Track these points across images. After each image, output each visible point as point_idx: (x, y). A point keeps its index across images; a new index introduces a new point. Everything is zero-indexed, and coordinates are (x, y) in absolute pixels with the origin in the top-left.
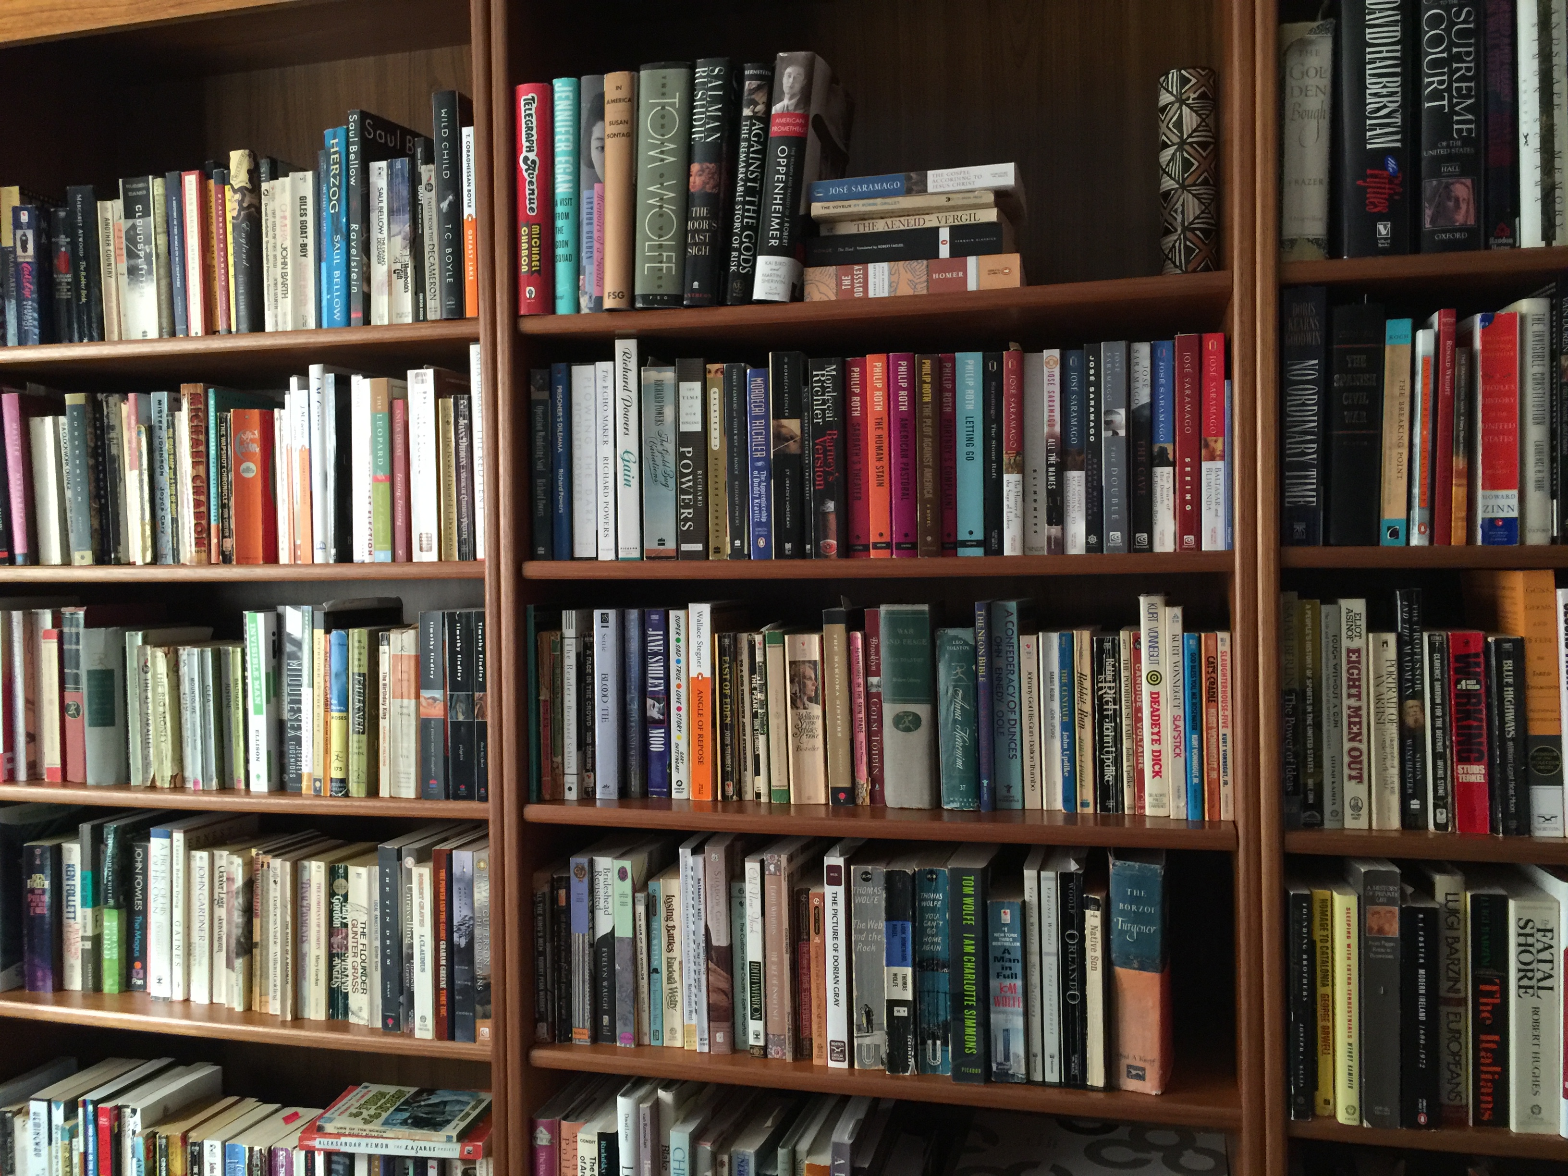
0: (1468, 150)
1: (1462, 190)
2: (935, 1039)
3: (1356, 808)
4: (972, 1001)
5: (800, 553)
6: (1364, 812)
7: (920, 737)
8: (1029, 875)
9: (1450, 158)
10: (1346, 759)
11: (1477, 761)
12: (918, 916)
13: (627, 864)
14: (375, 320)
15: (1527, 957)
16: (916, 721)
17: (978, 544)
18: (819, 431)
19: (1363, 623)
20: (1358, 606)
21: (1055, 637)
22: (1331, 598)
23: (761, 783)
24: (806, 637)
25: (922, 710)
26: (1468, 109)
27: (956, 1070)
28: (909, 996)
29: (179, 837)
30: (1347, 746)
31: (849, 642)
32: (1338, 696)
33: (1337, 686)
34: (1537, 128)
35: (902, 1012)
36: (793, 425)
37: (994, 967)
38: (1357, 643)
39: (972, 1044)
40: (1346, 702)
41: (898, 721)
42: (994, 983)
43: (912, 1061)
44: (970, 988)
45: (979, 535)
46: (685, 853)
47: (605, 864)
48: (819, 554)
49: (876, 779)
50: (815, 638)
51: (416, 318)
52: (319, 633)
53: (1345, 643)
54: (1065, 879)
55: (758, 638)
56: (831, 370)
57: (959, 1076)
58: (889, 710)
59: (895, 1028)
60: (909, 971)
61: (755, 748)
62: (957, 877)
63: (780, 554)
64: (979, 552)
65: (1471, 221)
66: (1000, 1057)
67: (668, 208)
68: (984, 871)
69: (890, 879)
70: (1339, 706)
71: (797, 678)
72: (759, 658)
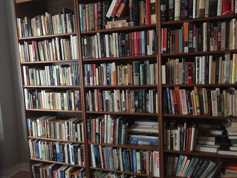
0: (187, 7)
1: (186, 12)
2: (140, 109)
3: (177, 82)
4: (144, 104)
5: (125, 56)
6: (178, 82)
7: (138, 77)
8: (150, 91)
9: (184, 8)
10: (176, 77)
11: (191, 76)
12: (138, 96)
13: (109, 92)
14: (68, 32)
15: (213, 97)
16: (137, 75)
17: (144, 54)
18: (127, 42)
19: (178, 61)
20: (178, 60)
21: (153, 64)
22: (175, 59)
23: (121, 83)
24: (125, 66)
25: (138, 74)
26: (187, 2)
27: (142, 112)
28: (137, 104)
29: (44, 91)
30: (176, 75)
31: (130, 66)
32: (175, 70)
33: (175, 69)
34: (195, 3)
35: (137, 106)
36: (124, 41)
37: (147, 100)
38: (178, 64)
39: (144, 109)
40: (176, 70)
41: (135, 75)
42: (146, 102)
43: (138, 111)
44: (144, 103)
45: (144, 53)
46: (114, 90)
47: (106, 92)
48: (127, 56)
49: (133, 82)
50: (127, 66)
51: (72, 32)
52: (61, 68)
53: (176, 64)
54: (153, 91)
55: (120, 66)
56: (128, 35)
57: (143, 112)
58: (134, 74)
59: (136, 108)
60: (137, 101)
61: (120, 79)
62: (142, 91)
63: (123, 56)
64: (144, 55)
65: (187, 15)
66: (147, 110)
67: (93, 19)
68: (145, 90)
69: (135, 92)
70: (175, 71)
71: (125, 71)
72: (120, 69)
